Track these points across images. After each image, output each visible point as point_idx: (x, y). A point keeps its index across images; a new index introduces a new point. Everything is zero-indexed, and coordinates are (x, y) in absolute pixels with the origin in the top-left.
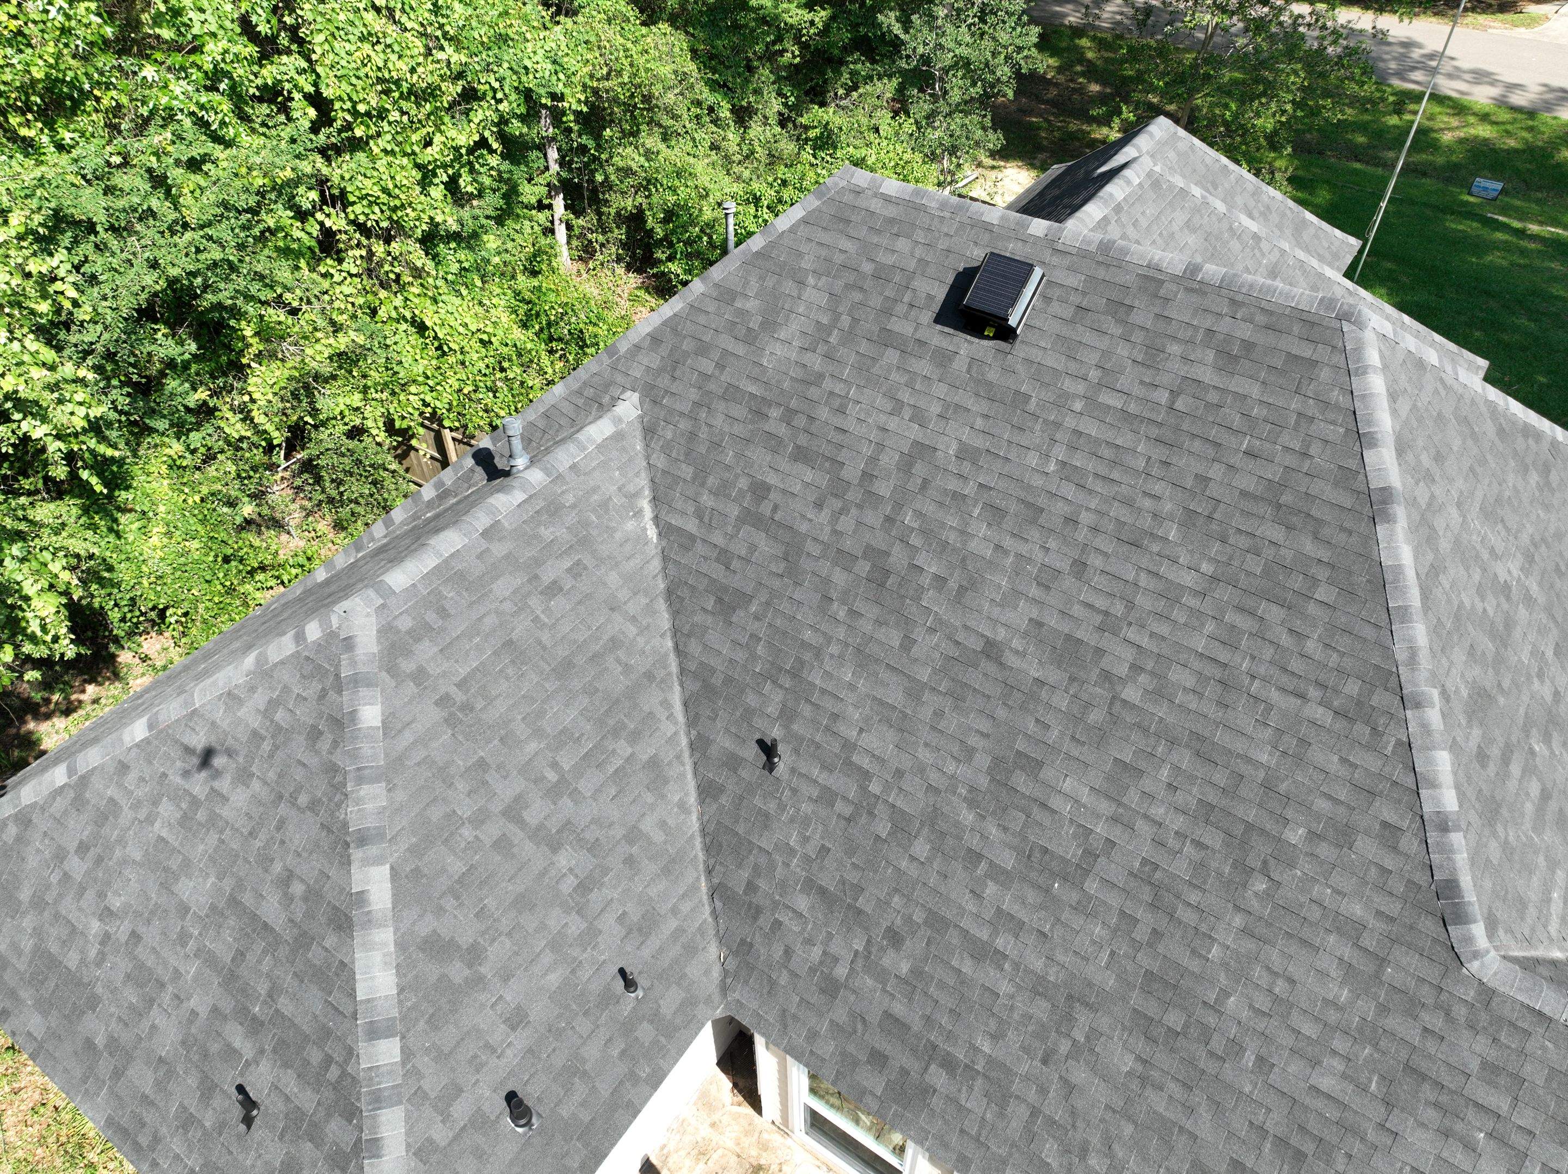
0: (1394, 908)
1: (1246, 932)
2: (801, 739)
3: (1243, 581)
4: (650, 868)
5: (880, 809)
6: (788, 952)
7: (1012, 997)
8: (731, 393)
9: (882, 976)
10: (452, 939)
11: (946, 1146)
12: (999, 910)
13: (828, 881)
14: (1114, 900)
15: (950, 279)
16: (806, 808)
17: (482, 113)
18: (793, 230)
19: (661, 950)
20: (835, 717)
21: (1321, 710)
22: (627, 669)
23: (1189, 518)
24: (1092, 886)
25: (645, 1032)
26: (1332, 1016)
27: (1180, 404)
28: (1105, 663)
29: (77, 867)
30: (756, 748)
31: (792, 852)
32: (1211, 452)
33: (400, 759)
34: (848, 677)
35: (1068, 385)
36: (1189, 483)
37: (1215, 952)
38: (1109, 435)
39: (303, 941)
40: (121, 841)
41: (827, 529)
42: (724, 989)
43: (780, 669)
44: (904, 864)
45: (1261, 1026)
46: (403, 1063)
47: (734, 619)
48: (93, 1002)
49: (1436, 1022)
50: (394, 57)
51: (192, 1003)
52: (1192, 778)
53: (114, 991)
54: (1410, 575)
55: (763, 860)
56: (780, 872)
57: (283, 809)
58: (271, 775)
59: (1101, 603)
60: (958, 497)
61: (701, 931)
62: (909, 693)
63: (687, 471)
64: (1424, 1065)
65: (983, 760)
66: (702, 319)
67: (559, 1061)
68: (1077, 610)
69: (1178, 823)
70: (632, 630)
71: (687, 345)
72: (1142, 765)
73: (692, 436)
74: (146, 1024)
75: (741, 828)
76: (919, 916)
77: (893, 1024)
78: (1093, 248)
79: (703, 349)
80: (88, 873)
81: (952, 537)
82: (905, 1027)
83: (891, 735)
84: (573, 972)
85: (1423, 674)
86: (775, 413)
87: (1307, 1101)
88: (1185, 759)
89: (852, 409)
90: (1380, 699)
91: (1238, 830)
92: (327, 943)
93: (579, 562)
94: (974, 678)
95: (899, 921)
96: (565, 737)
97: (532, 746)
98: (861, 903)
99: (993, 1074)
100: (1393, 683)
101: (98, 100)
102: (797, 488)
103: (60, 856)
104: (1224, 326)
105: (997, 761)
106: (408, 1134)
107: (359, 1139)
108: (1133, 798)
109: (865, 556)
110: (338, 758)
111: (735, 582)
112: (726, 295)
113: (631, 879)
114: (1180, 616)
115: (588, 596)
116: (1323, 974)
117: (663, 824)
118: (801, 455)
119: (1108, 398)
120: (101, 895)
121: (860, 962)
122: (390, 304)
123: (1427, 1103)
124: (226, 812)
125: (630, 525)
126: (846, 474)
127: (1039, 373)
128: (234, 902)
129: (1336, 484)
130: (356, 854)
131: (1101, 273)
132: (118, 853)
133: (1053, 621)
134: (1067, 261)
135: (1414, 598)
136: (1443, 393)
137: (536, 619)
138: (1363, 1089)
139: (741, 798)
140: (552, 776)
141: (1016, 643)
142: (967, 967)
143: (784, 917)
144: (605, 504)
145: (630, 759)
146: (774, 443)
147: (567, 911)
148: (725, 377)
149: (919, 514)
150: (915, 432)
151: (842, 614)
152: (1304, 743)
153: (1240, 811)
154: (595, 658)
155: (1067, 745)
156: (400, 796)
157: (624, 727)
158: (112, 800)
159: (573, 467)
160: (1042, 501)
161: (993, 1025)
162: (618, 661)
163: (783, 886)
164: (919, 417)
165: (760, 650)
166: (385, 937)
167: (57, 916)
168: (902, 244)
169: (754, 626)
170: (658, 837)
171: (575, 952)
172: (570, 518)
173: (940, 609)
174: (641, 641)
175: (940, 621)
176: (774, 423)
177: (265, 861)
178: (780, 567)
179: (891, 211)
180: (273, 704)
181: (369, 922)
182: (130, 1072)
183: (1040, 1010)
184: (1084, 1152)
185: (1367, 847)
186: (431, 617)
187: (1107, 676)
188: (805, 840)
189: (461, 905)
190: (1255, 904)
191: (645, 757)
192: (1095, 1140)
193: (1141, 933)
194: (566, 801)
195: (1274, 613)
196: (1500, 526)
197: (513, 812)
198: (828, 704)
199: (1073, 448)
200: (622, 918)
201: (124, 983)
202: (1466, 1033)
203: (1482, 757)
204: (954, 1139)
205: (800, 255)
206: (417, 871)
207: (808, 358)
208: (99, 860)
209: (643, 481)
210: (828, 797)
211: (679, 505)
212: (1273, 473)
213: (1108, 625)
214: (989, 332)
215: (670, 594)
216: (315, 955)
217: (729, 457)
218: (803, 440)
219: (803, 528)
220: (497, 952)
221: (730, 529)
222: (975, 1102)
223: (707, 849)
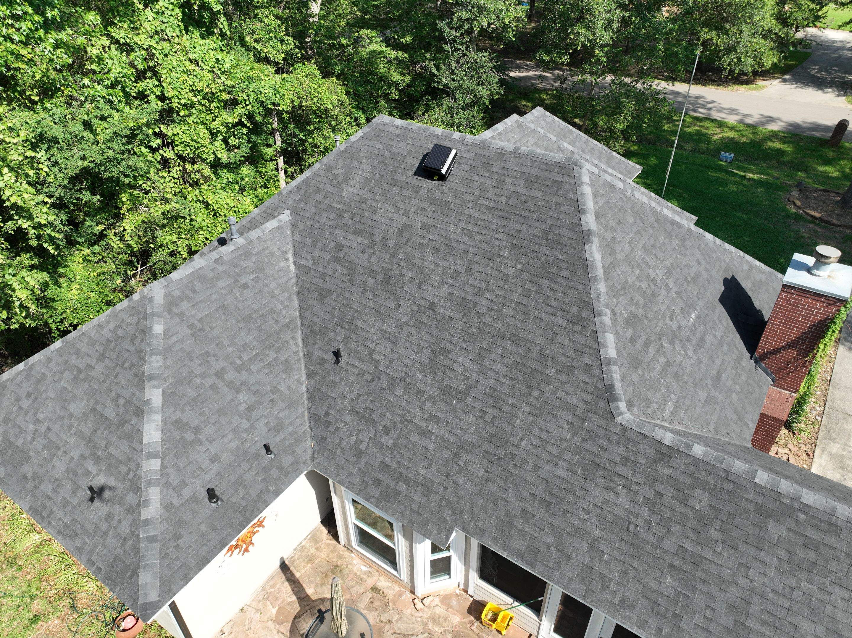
0: (589, 398)
1: (530, 413)
2: (351, 350)
3: (533, 270)
4: (282, 405)
5: (384, 377)
6: (341, 440)
7: (434, 450)
8: (329, 208)
9: (380, 446)
10: (188, 423)
11: (404, 516)
12: (431, 414)
13: (359, 408)
14: (478, 405)
15: (421, 157)
16: (352, 378)
17: (239, 110)
18: (358, 141)
19: (284, 439)
20: (366, 339)
21: (562, 320)
22: (277, 322)
23: (513, 247)
24: (469, 400)
25: (274, 473)
26: (564, 445)
27: (510, 202)
28: (477, 308)
29: (25, 403)
30: (332, 355)
31: (345, 397)
32: (522, 220)
33: (170, 347)
34: (372, 322)
35: (467, 197)
36: (513, 233)
37: (518, 422)
38: (482, 216)
39: (122, 422)
40: (46, 390)
41: (367, 262)
42: (312, 458)
43: (344, 321)
44: (392, 399)
45: (535, 452)
46: (162, 470)
47: (326, 301)
48: (27, 459)
49: (604, 443)
50: (197, 81)
51: (72, 454)
52: (510, 352)
53: (37, 453)
54: (599, 264)
55: (332, 402)
56: (339, 407)
57: (118, 370)
58: (114, 356)
59: (476, 284)
60: (421, 245)
61: (304, 433)
62: (397, 327)
63: (309, 242)
64: (598, 461)
65: (427, 352)
66: (318, 179)
67: (233, 479)
68: (467, 288)
69: (504, 371)
70: (280, 307)
71: (312, 190)
72: (491, 348)
73: (312, 226)
74: (50, 465)
75: (323, 390)
76: (397, 420)
77: (385, 467)
78: (478, 142)
79: (318, 191)
80: (29, 406)
81: (418, 262)
82: (390, 467)
83: (389, 345)
84: (242, 443)
85: (602, 304)
86: (347, 215)
87: (553, 481)
88: (508, 345)
89: (379, 212)
90: (585, 314)
91: (528, 372)
92: (133, 422)
93: (257, 277)
94: (424, 318)
95: (388, 423)
96: (245, 347)
97: (230, 349)
98: (373, 416)
99: (425, 484)
100: (590, 307)
101: (63, 92)
102: (355, 245)
103: (18, 399)
104: (528, 170)
105: (433, 352)
106: (161, 499)
107: (140, 501)
108: (487, 362)
109: (382, 271)
110: (143, 346)
111: (326, 286)
112: (329, 168)
113: (273, 408)
114: (507, 286)
115: (261, 291)
116: (561, 428)
117: (289, 387)
118: (357, 232)
119: (482, 202)
120: (35, 414)
121: (371, 443)
122: (193, 194)
123: (600, 476)
124: (93, 373)
125: (283, 264)
126: (375, 238)
127: (456, 194)
128: (93, 410)
129: (570, 230)
130: (148, 384)
131: (481, 152)
132: (44, 396)
133: (457, 293)
134: (468, 148)
135: (600, 273)
136: (625, 200)
137: (236, 298)
138: (575, 474)
139: (325, 376)
140: (238, 362)
141: (442, 303)
142: (416, 439)
143: (340, 425)
144: (272, 254)
145: (275, 359)
146: (346, 228)
147: (242, 418)
148: (327, 202)
149: (404, 253)
150: (404, 220)
151: (371, 296)
152: (555, 334)
153: (529, 363)
154: (262, 316)
155: (461, 343)
156: (169, 362)
157: (274, 345)
158: (43, 374)
159: (258, 238)
160: (454, 244)
161: (426, 463)
162: (273, 318)
163: (341, 412)
164: (406, 214)
165: (336, 314)
166: (158, 418)
167: (14, 425)
168: (402, 145)
169: (334, 304)
170: (287, 392)
171: (244, 435)
172: (255, 259)
173: (412, 291)
174: (284, 312)
175: (411, 296)
176: (346, 219)
177: (109, 391)
178: (346, 279)
179: (398, 132)
180: (118, 327)
181: (152, 411)
182: (42, 486)
183: (446, 454)
184: (462, 512)
185: (579, 374)
186: (189, 292)
187: (478, 313)
188: (351, 392)
189: (193, 409)
190: (534, 401)
191: (283, 359)
192: (466, 507)
193: (488, 418)
194: (244, 373)
195: (544, 282)
196: (653, 256)
197: (220, 375)
198: (363, 334)
199: (467, 222)
200: (266, 424)
201: (42, 449)
202: (616, 446)
203: (632, 341)
204: (408, 513)
205: (360, 151)
206: (174, 394)
207: (362, 192)
208: (36, 399)
209: (290, 246)
210: (361, 373)
211: (304, 255)
212: (546, 227)
213: (480, 292)
214: (436, 178)
215: (299, 293)
216: (127, 427)
217: (327, 234)
218: (358, 226)
219: (357, 262)
220: (208, 430)
221: (326, 264)
222: (417, 497)
223: (309, 400)
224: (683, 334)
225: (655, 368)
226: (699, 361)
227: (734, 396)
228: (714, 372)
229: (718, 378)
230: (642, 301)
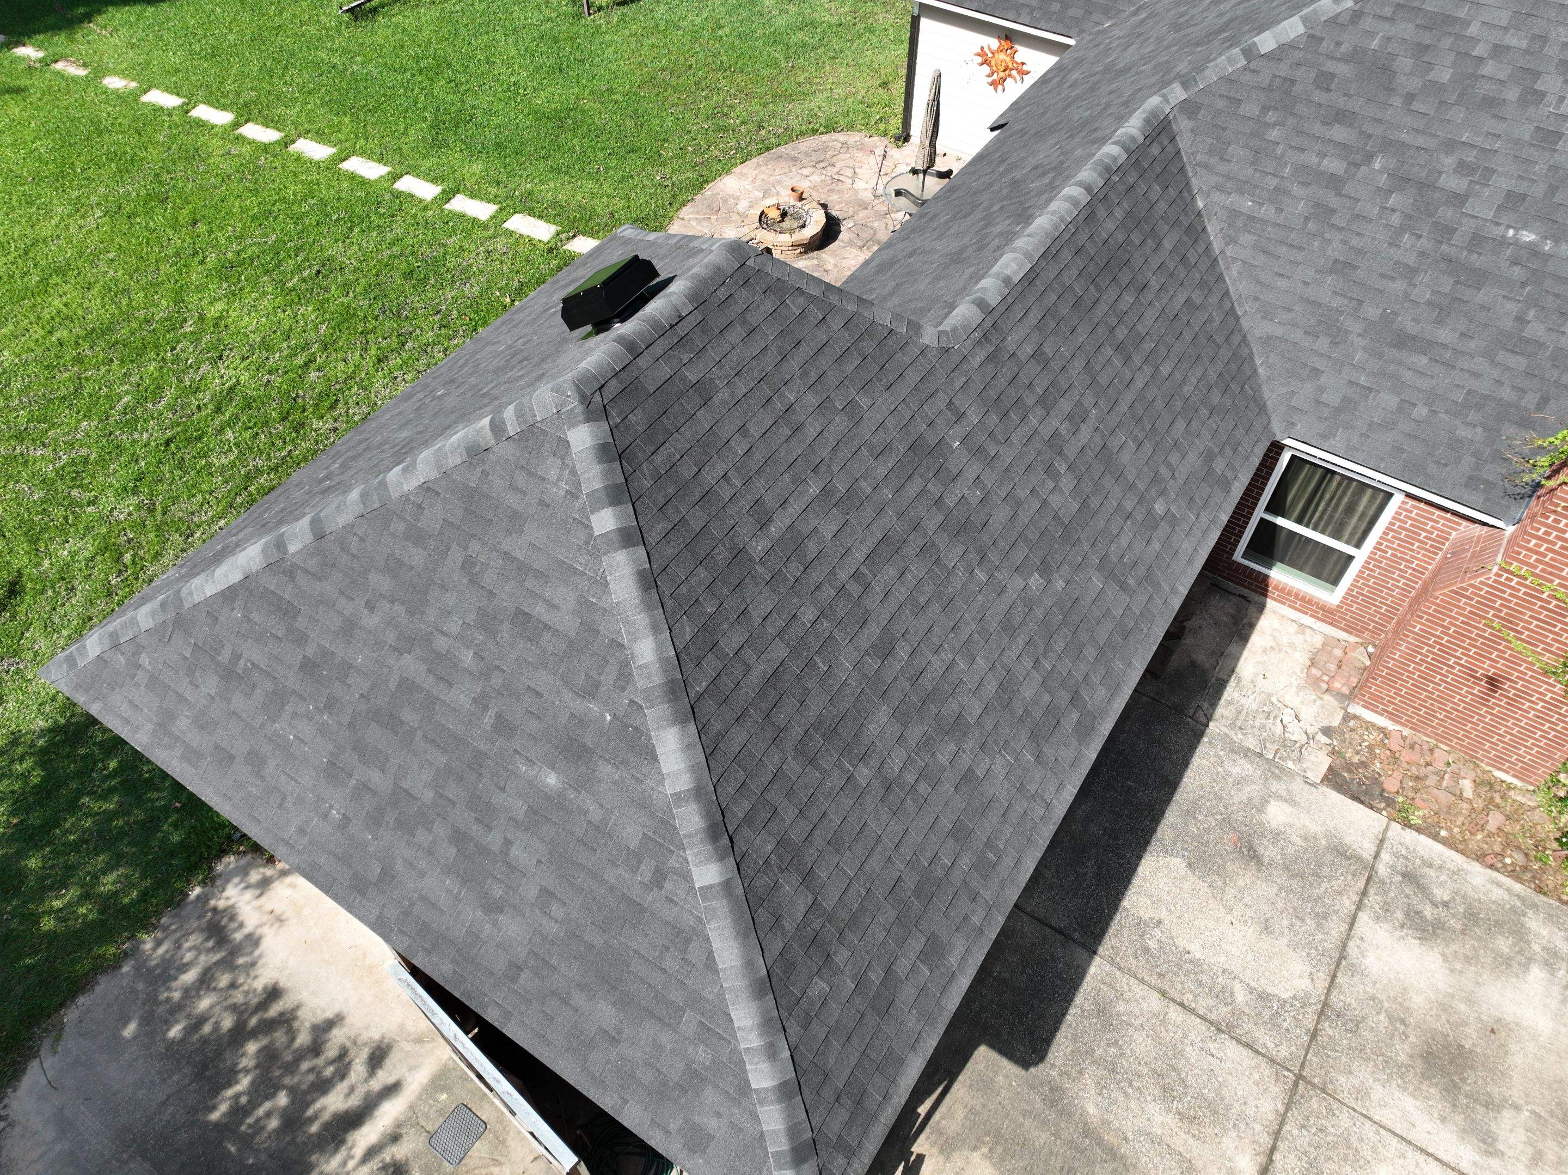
224: (1446, 214)
225: (1302, 150)
226: (1410, 272)
227: (1390, 400)
228: (1411, 328)
229: (1403, 341)
230: (1444, 75)
